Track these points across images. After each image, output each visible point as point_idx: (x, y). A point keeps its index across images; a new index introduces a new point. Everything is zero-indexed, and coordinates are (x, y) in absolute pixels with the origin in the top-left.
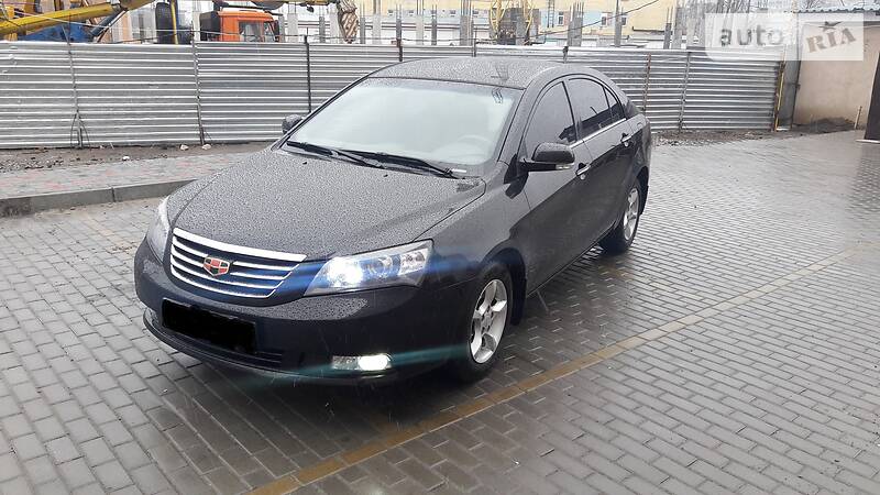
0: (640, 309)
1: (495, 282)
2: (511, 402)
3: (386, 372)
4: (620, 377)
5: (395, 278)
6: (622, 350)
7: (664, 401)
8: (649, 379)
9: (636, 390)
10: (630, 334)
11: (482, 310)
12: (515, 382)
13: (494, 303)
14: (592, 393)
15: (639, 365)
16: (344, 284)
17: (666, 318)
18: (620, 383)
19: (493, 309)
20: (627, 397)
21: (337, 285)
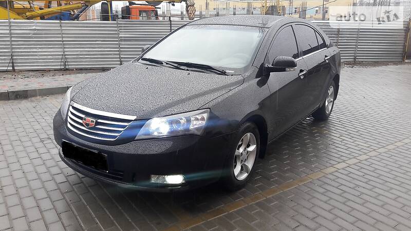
0: (335, 151)
1: (249, 134)
2: (257, 204)
3: (181, 185)
4: (322, 190)
5: (188, 130)
6: (323, 174)
7: (348, 206)
8: (339, 192)
9: (331, 198)
10: (328, 165)
11: (241, 150)
12: (261, 192)
13: (248, 146)
14: (305, 200)
15: (333, 183)
16: (159, 133)
17: (349, 156)
18: (322, 194)
19: (247, 150)
20: (326, 202)
21: (156, 134)
